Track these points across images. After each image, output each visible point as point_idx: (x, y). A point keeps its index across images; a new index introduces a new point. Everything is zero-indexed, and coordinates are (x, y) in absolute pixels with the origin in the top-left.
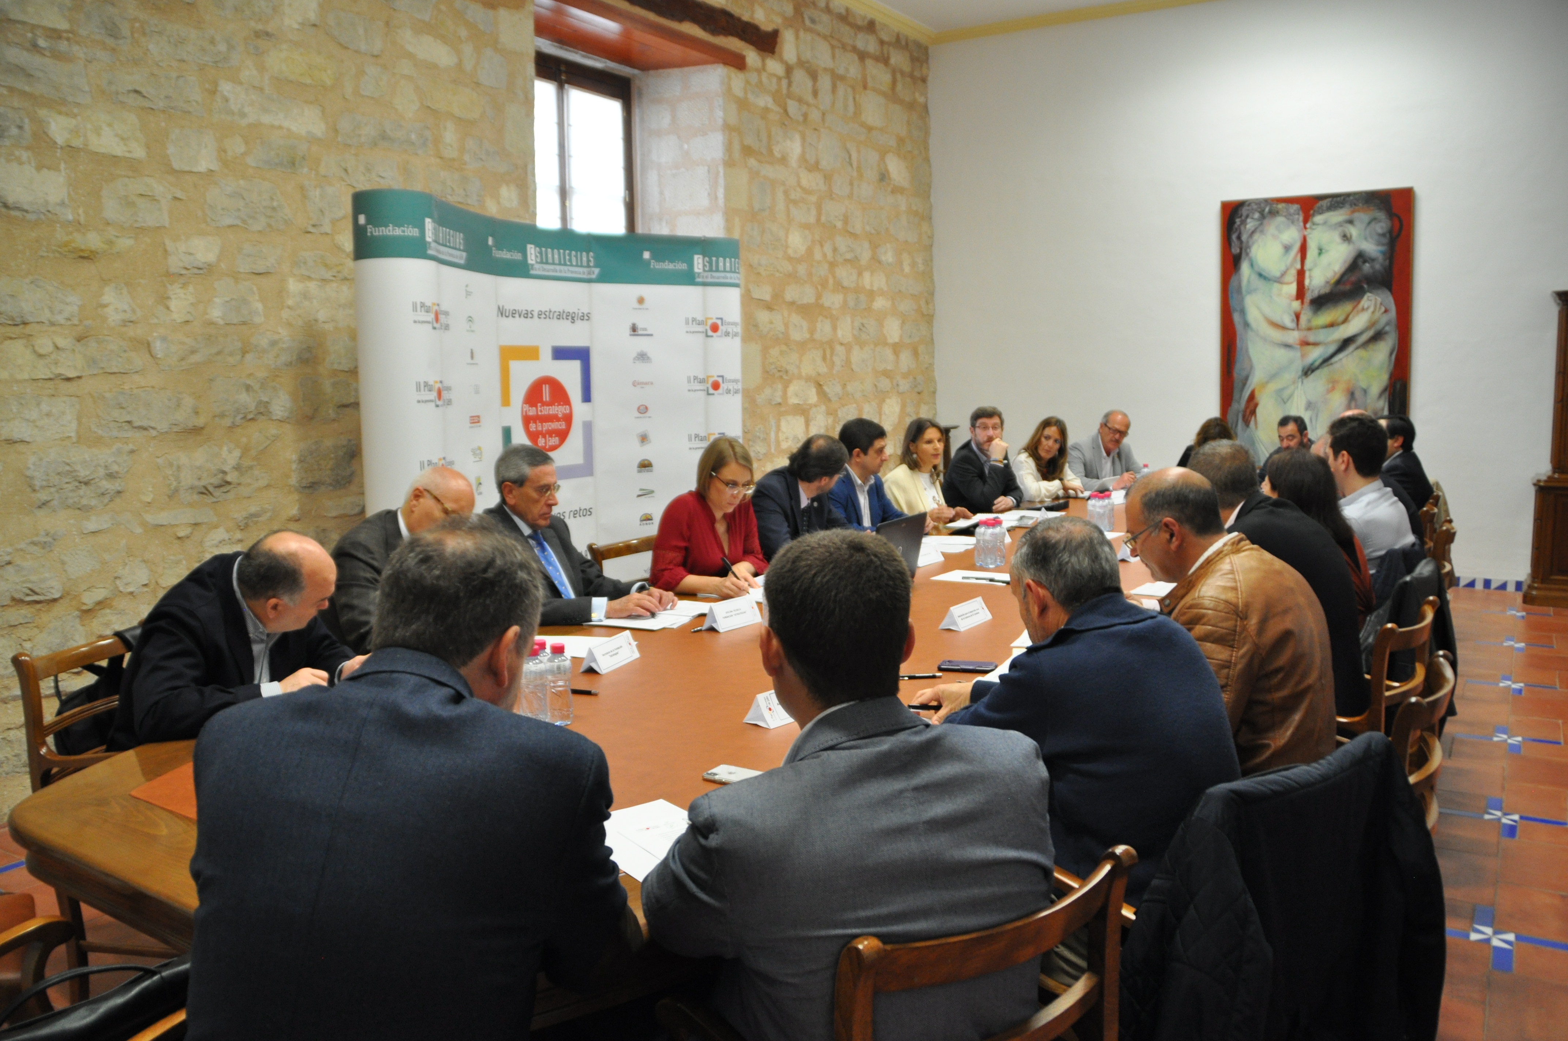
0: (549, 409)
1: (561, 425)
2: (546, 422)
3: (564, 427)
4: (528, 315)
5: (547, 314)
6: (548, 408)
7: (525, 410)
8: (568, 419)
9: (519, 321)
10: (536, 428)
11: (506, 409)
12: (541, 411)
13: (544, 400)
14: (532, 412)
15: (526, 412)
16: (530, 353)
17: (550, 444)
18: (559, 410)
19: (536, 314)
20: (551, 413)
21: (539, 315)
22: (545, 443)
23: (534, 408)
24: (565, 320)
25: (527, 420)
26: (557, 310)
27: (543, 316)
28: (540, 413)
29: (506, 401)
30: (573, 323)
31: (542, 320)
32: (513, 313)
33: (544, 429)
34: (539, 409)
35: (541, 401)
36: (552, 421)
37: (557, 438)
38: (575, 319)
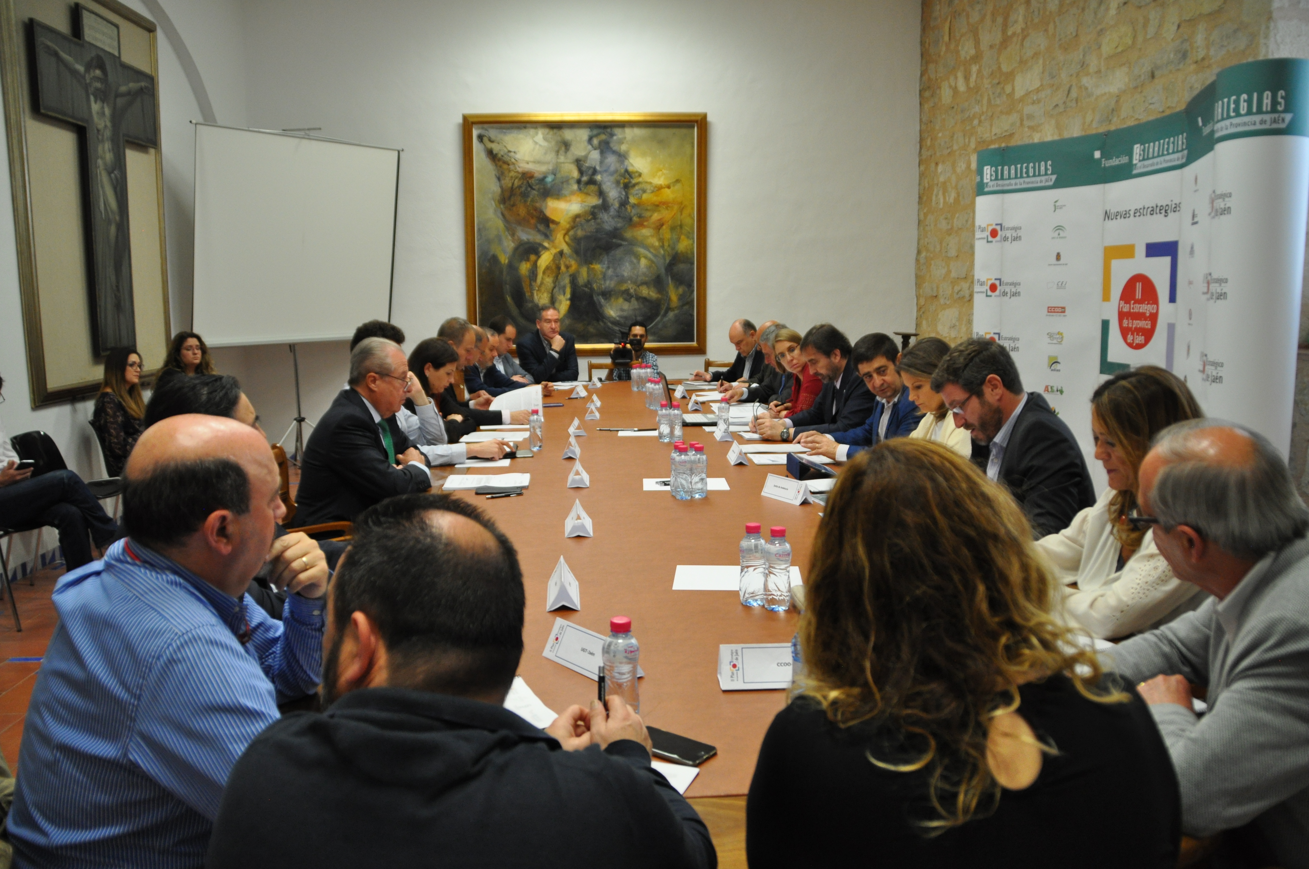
0: (1140, 307)
1: (1146, 324)
2: (1136, 320)
3: (1149, 327)
4: (1125, 215)
5: (1141, 211)
6: (1139, 305)
7: (1121, 306)
8: (1154, 318)
9: (1120, 222)
10: (1128, 324)
11: (1106, 303)
12: (1133, 309)
13: (1137, 297)
14: (1126, 309)
15: (1122, 308)
16: (1126, 252)
17: (1137, 342)
18: (1146, 308)
19: (1132, 213)
20: (1141, 311)
21: (1135, 213)
22: (1133, 340)
23: (1128, 305)
24: (1159, 215)
25: (1122, 315)
26: (1151, 206)
27: (1138, 214)
28: (1132, 311)
29: (1106, 297)
30: (1166, 216)
31: (1137, 218)
32: (1118, 215)
33: (1134, 326)
34: (1132, 306)
35: (1134, 298)
36: (1141, 320)
37: (1143, 337)
38: (1169, 211)
